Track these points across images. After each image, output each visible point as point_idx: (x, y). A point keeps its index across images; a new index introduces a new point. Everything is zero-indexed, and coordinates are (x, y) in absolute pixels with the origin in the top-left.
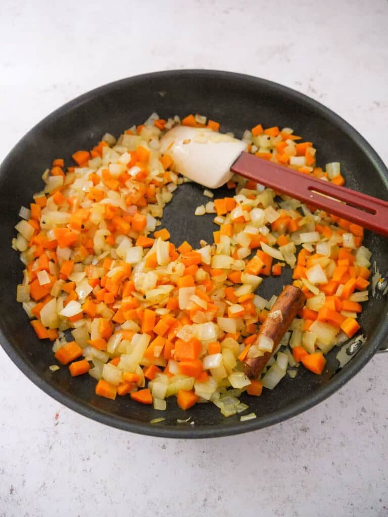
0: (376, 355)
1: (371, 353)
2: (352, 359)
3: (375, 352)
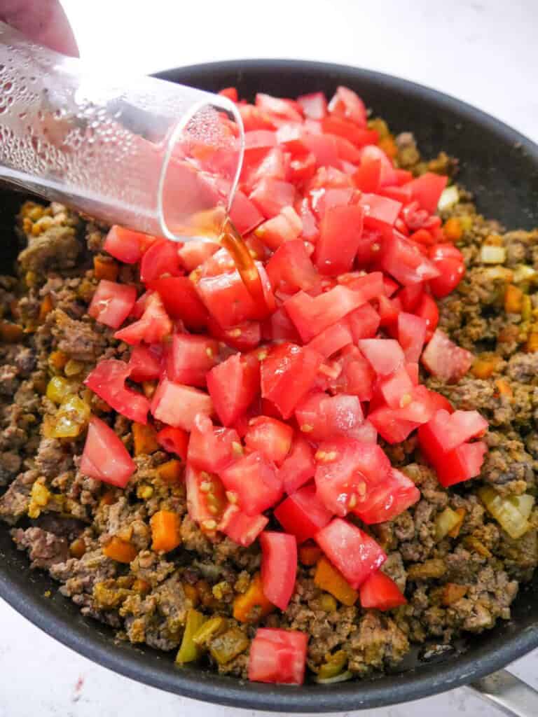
1: (449, 681)
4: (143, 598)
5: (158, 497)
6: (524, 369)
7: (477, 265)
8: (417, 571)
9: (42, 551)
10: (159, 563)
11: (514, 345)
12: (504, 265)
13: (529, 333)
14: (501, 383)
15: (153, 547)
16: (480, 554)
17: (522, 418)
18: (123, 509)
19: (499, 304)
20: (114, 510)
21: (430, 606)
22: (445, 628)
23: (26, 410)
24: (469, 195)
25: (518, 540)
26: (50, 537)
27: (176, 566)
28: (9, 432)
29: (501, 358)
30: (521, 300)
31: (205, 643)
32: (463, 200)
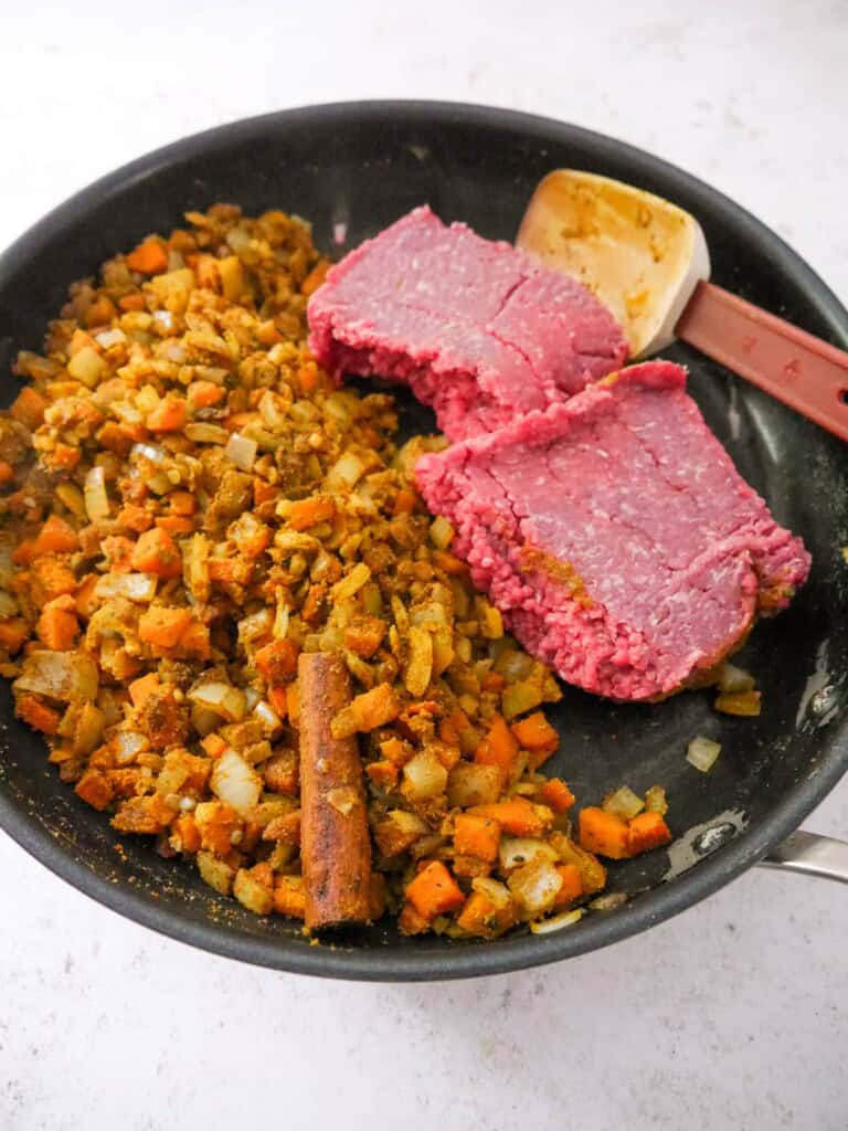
0: (754, 871)
1: (743, 861)
2: (699, 862)
3: (751, 862)
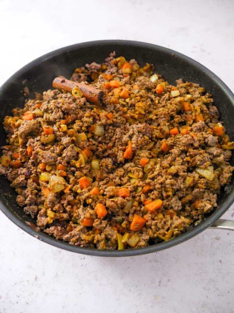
4: (101, 235)
5: (94, 201)
6: (197, 128)
7: (172, 98)
8: (184, 200)
9: (58, 233)
10: (102, 222)
11: (192, 121)
12: (180, 96)
13: (196, 116)
14: (192, 133)
15: (98, 217)
16: (202, 188)
17: (202, 143)
18: (83, 209)
19: (183, 110)
20: (80, 210)
21: (191, 211)
22: (198, 216)
23: (33, 189)
24: (160, 76)
25: (212, 181)
26: (59, 228)
27: (108, 221)
28: (29, 198)
29: (189, 126)
30: (189, 106)
31: (126, 242)
32: (159, 78)
